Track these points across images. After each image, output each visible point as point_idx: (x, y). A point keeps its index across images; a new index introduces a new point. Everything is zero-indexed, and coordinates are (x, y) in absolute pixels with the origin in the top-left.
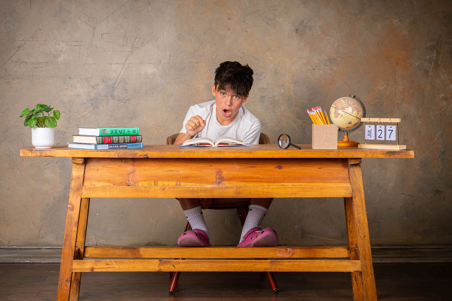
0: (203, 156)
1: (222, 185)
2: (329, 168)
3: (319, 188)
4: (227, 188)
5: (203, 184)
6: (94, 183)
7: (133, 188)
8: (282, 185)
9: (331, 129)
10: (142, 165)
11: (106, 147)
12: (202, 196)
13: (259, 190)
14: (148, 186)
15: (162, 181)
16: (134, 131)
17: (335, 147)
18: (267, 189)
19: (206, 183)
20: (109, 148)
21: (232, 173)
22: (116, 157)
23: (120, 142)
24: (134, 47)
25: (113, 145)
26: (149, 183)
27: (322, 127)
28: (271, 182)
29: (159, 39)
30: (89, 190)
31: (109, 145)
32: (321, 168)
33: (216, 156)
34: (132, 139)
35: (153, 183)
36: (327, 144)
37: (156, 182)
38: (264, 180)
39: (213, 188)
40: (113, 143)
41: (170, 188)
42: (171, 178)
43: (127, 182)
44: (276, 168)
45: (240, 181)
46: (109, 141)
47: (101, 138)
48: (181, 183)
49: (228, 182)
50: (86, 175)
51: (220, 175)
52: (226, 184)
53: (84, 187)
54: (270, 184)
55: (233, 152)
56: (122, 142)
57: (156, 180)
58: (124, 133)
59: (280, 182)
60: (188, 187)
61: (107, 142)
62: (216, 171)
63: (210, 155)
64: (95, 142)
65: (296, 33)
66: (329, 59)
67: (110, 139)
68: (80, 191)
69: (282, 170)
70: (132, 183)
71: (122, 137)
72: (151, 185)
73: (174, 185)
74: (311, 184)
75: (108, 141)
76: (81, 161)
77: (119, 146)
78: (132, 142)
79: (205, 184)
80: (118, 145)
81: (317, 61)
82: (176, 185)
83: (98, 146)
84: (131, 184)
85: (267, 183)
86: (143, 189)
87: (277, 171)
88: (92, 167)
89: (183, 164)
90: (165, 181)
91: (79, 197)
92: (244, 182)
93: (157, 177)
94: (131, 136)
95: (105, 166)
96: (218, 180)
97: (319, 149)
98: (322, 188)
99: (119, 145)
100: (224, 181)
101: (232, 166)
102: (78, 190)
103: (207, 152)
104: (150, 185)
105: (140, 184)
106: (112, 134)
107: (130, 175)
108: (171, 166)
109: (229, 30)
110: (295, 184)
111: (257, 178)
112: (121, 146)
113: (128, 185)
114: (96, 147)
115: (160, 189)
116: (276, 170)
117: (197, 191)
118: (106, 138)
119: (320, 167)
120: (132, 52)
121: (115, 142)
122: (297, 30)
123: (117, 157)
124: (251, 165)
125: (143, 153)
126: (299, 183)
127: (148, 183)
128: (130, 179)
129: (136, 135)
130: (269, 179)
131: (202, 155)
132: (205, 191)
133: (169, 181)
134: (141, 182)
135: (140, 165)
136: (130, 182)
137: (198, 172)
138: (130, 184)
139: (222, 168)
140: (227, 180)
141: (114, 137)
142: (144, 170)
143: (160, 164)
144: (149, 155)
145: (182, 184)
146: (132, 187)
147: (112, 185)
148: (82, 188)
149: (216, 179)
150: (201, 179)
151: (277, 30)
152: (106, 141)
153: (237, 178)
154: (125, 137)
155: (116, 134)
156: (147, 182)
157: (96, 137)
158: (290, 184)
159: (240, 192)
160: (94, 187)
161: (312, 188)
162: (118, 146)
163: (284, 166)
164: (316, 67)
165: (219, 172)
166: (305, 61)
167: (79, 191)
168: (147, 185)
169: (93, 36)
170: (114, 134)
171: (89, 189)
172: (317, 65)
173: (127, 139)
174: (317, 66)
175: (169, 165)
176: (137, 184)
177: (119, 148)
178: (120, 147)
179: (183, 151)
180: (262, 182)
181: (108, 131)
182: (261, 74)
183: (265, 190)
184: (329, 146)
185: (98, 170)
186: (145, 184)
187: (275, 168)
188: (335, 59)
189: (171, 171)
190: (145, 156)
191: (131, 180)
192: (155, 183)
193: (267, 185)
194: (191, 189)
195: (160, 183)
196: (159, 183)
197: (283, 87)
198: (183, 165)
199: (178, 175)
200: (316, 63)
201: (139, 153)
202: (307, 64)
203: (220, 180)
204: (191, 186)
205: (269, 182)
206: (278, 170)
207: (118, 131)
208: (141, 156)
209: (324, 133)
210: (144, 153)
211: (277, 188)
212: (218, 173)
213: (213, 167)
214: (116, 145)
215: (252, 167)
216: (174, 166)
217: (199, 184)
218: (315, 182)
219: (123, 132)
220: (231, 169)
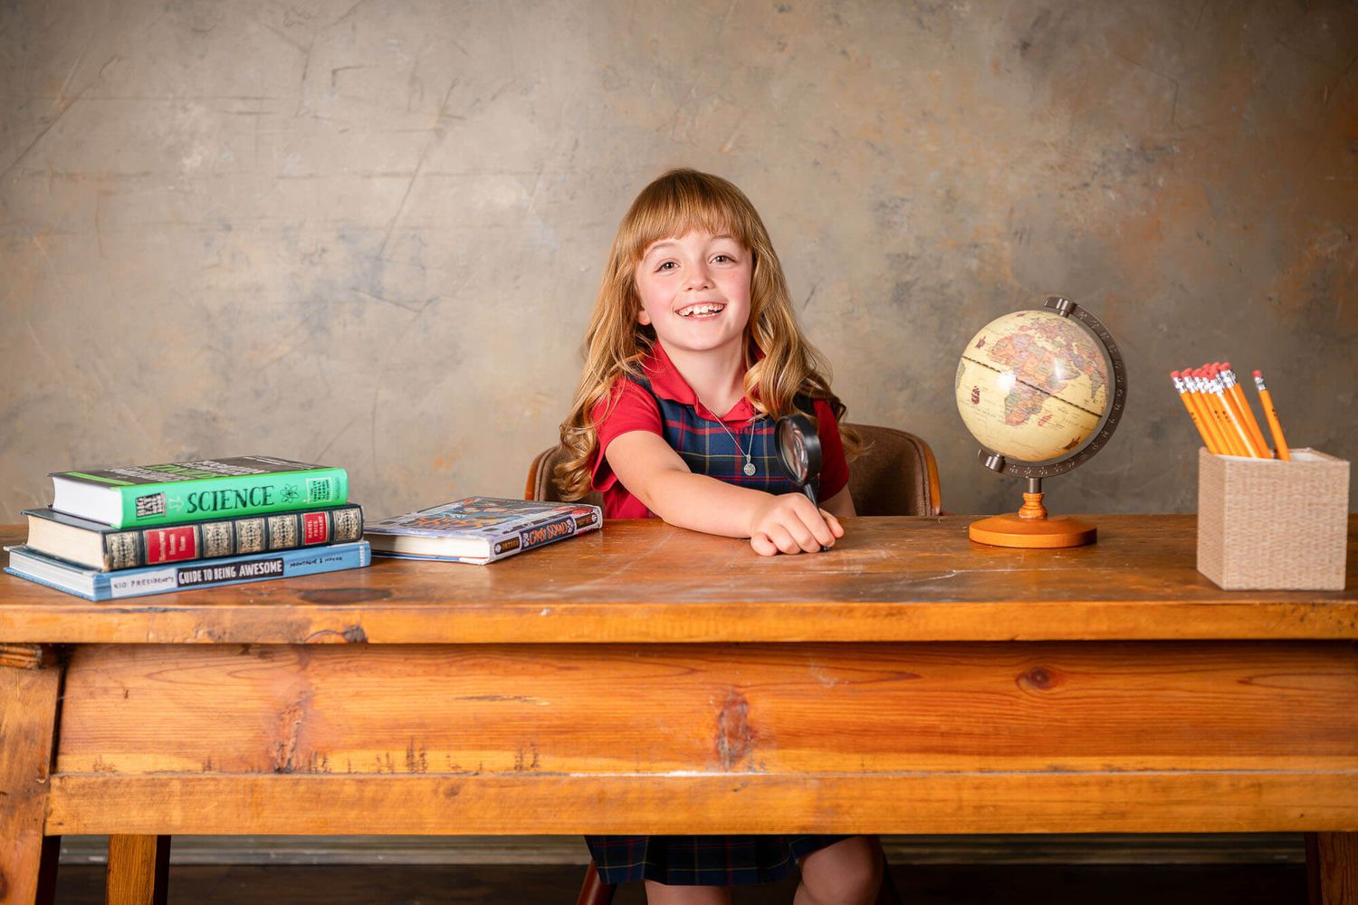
0: (648, 634)
1: (750, 768)
2: (1293, 681)
3: (1243, 784)
4: (771, 783)
5: (649, 759)
6: (108, 759)
7: (302, 788)
8: (1055, 769)
9: (1316, 484)
10: (348, 670)
11: (165, 580)
12: (647, 825)
13: (938, 794)
14: (379, 772)
15: (449, 747)
16: (320, 490)
17: (1334, 577)
18: (977, 788)
19: (668, 760)
20: (180, 585)
21: (797, 705)
22: (202, 637)
23: (243, 550)
24: (450, 116)
25: (202, 569)
26: (384, 760)
27: (1268, 477)
28: (995, 752)
29: (536, 86)
30: (84, 795)
31: (180, 570)
32: (1255, 681)
33: (717, 632)
34: (309, 525)
35: (399, 756)
36: (1290, 561)
37: (417, 754)
38: (960, 742)
39: (705, 783)
40: (202, 558)
41: (483, 784)
42: (486, 733)
43: (274, 754)
44: (1023, 683)
45: (841, 749)
46: (183, 548)
47: (129, 537)
48: (540, 757)
49: (781, 752)
50: (68, 719)
51: (738, 718)
52: (767, 764)
53: (55, 781)
54: (991, 762)
55: (803, 613)
56: (256, 548)
57: (418, 745)
58: (265, 503)
59: (1042, 754)
60: (575, 782)
61: (168, 557)
62: (715, 695)
63: (682, 628)
64: (99, 561)
65: (1023, 55)
66: (1142, 148)
67: (183, 540)
68: (39, 803)
69: (1056, 690)
70: (299, 760)
71: (256, 523)
72: (391, 767)
73: (508, 769)
74: (1203, 763)
75: (172, 552)
76: (31, 656)
77: (237, 570)
78: (308, 540)
79: (664, 764)
80: (230, 565)
81: (1096, 157)
82: (519, 768)
83: (115, 580)
84: (293, 763)
85: (977, 758)
86: (350, 789)
87: (1025, 696)
88: (98, 681)
89: (549, 661)
90: (459, 748)
91: (33, 832)
92: (857, 752)
93: (422, 725)
94: (303, 516)
95: (160, 676)
96: (729, 742)
97: (1252, 586)
98: (1260, 785)
99: (237, 566)
100: (756, 746)
101: (800, 670)
102: (28, 799)
103: (666, 612)
104: (386, 770)
105: (337, 763)
106: (199, 514)
107: (287, 717)
108: (491, 674)
109: (782, 49)
110: (1118, 761)
111: (927, 731)
112: (247, 570)
113: (279, 771)
114: (102, 586)
115: (435, 792)
116: (1021, 689)
117: (622, 801)
118: (162, 534)
119: (1249, 673)
120: (439, 133)
121: (212, 551)
122: (1025, 46)
123: (208, 640)
124: (893, 667)
125: (338, 621)
126: (1139, 758)
127: (378, 759)
128: (288, 739)
129: (332, 509)
130: (986, 735)
131: (644, 629)
132: (659, 799)
133: (482, 748)
134: (345, 755)
135: (335, 671)
136: (288, 755)
137: (629, 703)
138: (289, 760)
139: (749, 684)
140: (775, 744)
141: (210, 529)
142: (357, 694)
143: (437, 665)
144: (365, 629)
145: (548, 762)
146: (297, 783)
147: (199, 766)
148: (48, 786)
149: (718, 737)
150: (642, 739)
151: (953, 48)
152: (162, 548)
153: (822, 734)
154: (272, 520)
155: (220, 512)
156: (369, 755)
157: (104, 534)
158: (1093, 765)
159: (839, 806)
160: (105, 783)
161: (1207, 785)
162: (230, 572)
163: (1064, 668)
164: (1093, 178)
165: (734, 703)
166: (1054, 157)
167: (34, 801)
168: (374, 769)
169: (304, 77)
170: (210, 514)
171: (82, 792)
172: (1096, 169)
173: (283, 527)
174: (1095, 173)
175: (482, 666)
176: (320, 761)
177: (237, 578)
178: (242, 573)
179: (542, 610)
180: (953, 751)
181: (175, 497)
182: (897, 206)
183: (967, 795)
184: (1300, 574)
185: (126, 696)
186: (363, 761)
187: (1017, 681)
188: (1162, 149)
189: (493, 698)
190: (348, 636)
191: (290, 744)
192: (410, 756)
193: (978, 765)
194: (591, 790)
195: (437, 760)
196: (431, 756)
197: (977, 251)
198: (549, 665)
199: (524, 718)
200: (1094, 163)
201: (318, 618)
202: (1062, 167)
203: (738, 745)
204: (593, 775)
205: (987, 754)
206: (1031, 691)
207: (231, 496)
208: (327, 632)
209: (1278, 508)
210: (341, 619)
211: (1028, 785)
212: (726, 707)
213: (700, 678)
214: (218, 567)
215: (901, 676)
216: (507, 673)
217: (634, 764)
218: (1224, 752)
219: (258, 496)
220: (793, 687)
